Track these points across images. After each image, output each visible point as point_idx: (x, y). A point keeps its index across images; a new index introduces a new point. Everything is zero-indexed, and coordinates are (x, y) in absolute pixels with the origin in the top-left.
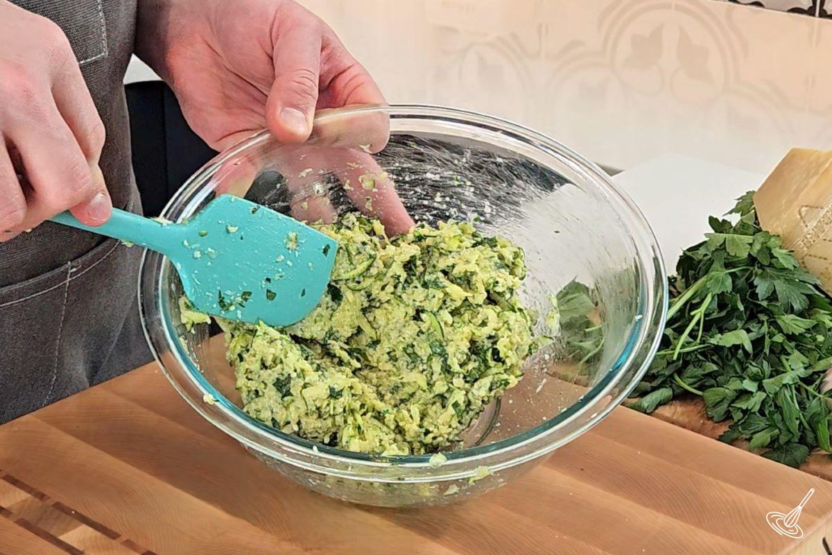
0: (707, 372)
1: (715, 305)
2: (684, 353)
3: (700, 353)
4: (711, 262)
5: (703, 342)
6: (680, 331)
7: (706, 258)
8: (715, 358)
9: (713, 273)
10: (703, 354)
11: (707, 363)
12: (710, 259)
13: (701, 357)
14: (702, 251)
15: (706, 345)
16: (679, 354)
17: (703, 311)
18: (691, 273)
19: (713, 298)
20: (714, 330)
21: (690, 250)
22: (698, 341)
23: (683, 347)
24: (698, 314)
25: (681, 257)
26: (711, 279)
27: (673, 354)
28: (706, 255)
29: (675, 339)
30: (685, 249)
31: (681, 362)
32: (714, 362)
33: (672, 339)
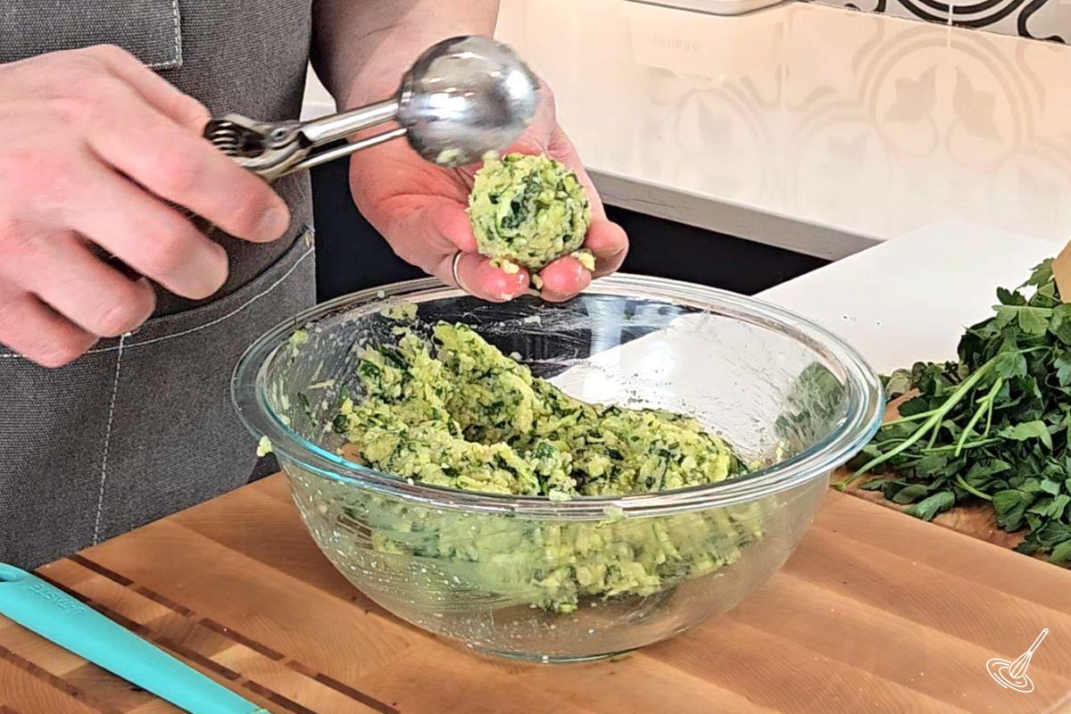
0: (996, 471)
1: (1006, 393)
2: (969, 449)
3: (989, 449)
4: (1001, 341)
5: (992, 436)
6: (962, 424)
7: (994, 337)
8: (1006, 455)
9: (1003, 354)
10: (990, 449)
11: (997, 461)
12: (999, 338)
13: (989, 454)
14: (989, 328)
15: (996, 439)
16: (963, 450)
17: (992, 399)
18: (976, 355)
19: (1004, 382)
20: (1006, 421)
21: (974, 327)
22: (986, 434)
23: (967, 441)
24: (986, 403)
25: (963, 336)
26: (1001, 361)
27: (955, 450)
28: (993, 333)
29: (957, 433)
30: (969, 326)
31: (965, 460)
32: (1005, 460)
33: (953, 434)
